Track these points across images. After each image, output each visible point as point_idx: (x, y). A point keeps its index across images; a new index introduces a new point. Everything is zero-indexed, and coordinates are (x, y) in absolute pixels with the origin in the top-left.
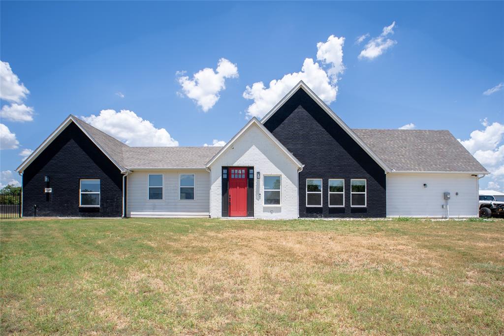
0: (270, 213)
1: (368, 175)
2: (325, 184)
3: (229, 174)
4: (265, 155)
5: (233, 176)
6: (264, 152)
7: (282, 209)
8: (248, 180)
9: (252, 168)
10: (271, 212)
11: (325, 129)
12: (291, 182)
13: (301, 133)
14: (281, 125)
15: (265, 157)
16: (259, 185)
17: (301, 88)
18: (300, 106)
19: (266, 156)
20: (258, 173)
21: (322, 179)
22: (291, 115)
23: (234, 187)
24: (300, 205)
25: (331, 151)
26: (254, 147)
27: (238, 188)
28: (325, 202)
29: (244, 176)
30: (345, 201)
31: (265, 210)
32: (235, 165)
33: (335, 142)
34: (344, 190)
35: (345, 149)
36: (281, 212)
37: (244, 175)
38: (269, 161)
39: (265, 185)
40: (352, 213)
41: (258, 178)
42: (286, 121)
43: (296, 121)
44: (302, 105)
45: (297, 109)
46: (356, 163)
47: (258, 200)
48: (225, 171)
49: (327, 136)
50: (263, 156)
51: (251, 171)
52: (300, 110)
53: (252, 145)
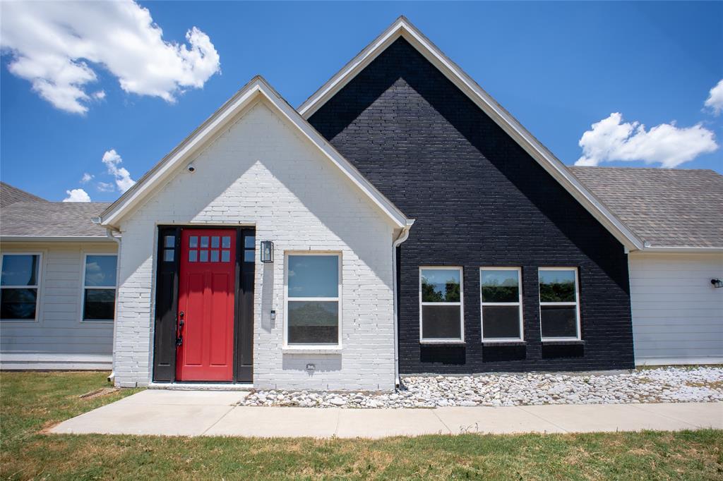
0: (304, 374)
1: (582, 257)
2: (471, 279)
3: (181, 249)
4: (292, 190)
5: (193, 257)
6: (289, 182)
7: (343, 360)
8: (238, 268)
9: (251, 231)
10: (310, 368)
11: (466, 137)
12: (372, 274)
13: (403, 146)
14: (351, 127)
15: (291, 196)
16: (272, 284)
17: (401, 39)
18: (401, 81)
19: (296, 195)
20: (268, 244)
21: (460, 269)
22: (377, 103)
23: (196, 290)
24: (402, 339)
25: (484, 193)
26: (258, 167)
27: (208, 291)
28: (472, 332)
29: (226, 257)
30: (525, 325)
31: (290, 361)
32: (198, 220)
33: (493, 172)
34: (520, 296)
35: (521, 190)
36: (340, 368)
37: (228, 252)
38: (305, 209)
39: (291, 282)
40: (544, 357)
41: (268, 261)
42: (364, 116)
43: (390, 116)
44: (404, 79)
45: (393, 87)
46: (550, 225)
47: (269, 331)
48: (170, 241)
49: (472, 156)
50: (286, 194)
51: (247, 239)
52: (400, 89)
53: (253, 163)
